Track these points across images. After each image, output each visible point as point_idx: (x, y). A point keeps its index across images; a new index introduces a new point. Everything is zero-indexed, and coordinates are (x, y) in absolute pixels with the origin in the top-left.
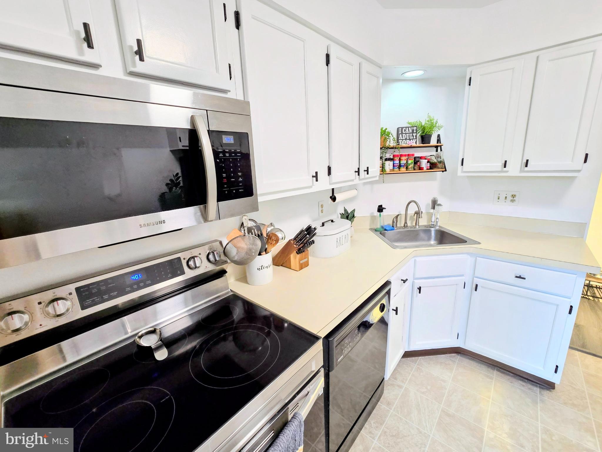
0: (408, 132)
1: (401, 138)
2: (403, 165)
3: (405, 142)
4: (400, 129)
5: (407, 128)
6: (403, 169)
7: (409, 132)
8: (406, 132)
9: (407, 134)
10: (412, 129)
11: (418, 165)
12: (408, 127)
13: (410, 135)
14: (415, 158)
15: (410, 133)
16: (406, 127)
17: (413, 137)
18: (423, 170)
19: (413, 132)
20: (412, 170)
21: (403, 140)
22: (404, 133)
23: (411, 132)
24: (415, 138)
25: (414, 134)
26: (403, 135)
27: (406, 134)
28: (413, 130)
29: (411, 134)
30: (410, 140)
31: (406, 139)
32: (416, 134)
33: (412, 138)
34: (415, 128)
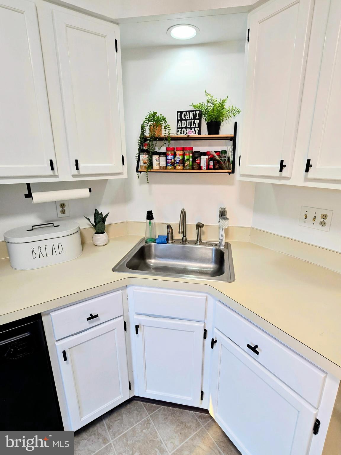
0: (188, 118)
1: (181, 127)
2: (178, 161)
3: (185, 131)
4: (179, 113)
5: (188, 113)
6: (179, 168)
7: (190, 118)
8: (186, 118)
9: (188, 121)
10: (194, 113)
11: (196, 163)
12: (189, 111)
13: (191, 122)
14: (194, 153)
15: (191, 120)
16: (186, 112)
17: (196, 125)
18: (202, 169)
19: (195, 119)
20: (189, 169)
21: (182, 128)
22: (184, 119)
23: (192, 118)
24: (198, 126)
25: (196, 121)
26: (183, 121)
27: (186, 120)
28: (195, 116)
29: (193, 121)
30: (191, 128)
31: (186, 128)
32: (198, 121)
33: (194, 126)
34: (198, 113)
